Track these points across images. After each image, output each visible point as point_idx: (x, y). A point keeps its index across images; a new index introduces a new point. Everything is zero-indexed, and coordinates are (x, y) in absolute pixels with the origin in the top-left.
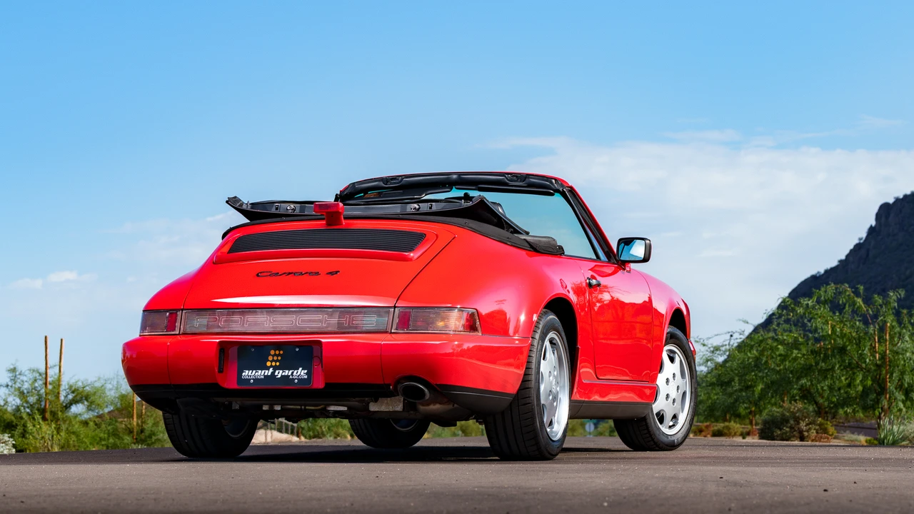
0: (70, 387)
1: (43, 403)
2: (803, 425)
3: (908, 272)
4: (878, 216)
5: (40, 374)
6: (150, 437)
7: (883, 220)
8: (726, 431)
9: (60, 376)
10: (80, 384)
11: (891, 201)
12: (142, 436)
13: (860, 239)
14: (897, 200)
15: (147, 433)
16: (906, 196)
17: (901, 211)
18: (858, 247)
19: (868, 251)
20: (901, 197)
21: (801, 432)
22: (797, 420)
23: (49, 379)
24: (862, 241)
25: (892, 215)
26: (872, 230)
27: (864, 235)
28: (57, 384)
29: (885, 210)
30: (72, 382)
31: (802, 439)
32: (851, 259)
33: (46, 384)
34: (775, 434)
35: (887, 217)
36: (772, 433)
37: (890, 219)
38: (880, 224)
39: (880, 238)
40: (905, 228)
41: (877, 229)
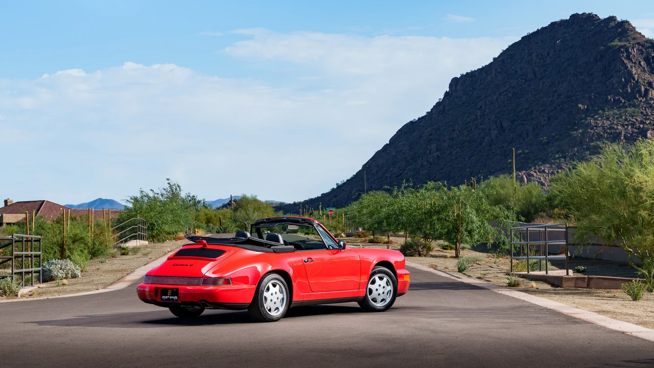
2: (420, 249)
3: (468, 120)
7: (454, 87)
11: (459, 76)
13: (440, 99)
14: (462, 76)
16: (467, 73)
17: (464, 82)
18: (438, 104)
19: (444, 106)
20: (465, 74)
21: (419, 252)
22: (417, 246)
24: (441, 101)
25: (459, 85)
26: (447, 94)
27: (442, 97)
29: (455, 82)
31: (420, 255)
32: (434, 111)
35: (456, 87)
36: (406, 252)
37: (458, 87)
38: (452, 90)
39: (452, 98)
40: (467, 93)
41: (450, 93)
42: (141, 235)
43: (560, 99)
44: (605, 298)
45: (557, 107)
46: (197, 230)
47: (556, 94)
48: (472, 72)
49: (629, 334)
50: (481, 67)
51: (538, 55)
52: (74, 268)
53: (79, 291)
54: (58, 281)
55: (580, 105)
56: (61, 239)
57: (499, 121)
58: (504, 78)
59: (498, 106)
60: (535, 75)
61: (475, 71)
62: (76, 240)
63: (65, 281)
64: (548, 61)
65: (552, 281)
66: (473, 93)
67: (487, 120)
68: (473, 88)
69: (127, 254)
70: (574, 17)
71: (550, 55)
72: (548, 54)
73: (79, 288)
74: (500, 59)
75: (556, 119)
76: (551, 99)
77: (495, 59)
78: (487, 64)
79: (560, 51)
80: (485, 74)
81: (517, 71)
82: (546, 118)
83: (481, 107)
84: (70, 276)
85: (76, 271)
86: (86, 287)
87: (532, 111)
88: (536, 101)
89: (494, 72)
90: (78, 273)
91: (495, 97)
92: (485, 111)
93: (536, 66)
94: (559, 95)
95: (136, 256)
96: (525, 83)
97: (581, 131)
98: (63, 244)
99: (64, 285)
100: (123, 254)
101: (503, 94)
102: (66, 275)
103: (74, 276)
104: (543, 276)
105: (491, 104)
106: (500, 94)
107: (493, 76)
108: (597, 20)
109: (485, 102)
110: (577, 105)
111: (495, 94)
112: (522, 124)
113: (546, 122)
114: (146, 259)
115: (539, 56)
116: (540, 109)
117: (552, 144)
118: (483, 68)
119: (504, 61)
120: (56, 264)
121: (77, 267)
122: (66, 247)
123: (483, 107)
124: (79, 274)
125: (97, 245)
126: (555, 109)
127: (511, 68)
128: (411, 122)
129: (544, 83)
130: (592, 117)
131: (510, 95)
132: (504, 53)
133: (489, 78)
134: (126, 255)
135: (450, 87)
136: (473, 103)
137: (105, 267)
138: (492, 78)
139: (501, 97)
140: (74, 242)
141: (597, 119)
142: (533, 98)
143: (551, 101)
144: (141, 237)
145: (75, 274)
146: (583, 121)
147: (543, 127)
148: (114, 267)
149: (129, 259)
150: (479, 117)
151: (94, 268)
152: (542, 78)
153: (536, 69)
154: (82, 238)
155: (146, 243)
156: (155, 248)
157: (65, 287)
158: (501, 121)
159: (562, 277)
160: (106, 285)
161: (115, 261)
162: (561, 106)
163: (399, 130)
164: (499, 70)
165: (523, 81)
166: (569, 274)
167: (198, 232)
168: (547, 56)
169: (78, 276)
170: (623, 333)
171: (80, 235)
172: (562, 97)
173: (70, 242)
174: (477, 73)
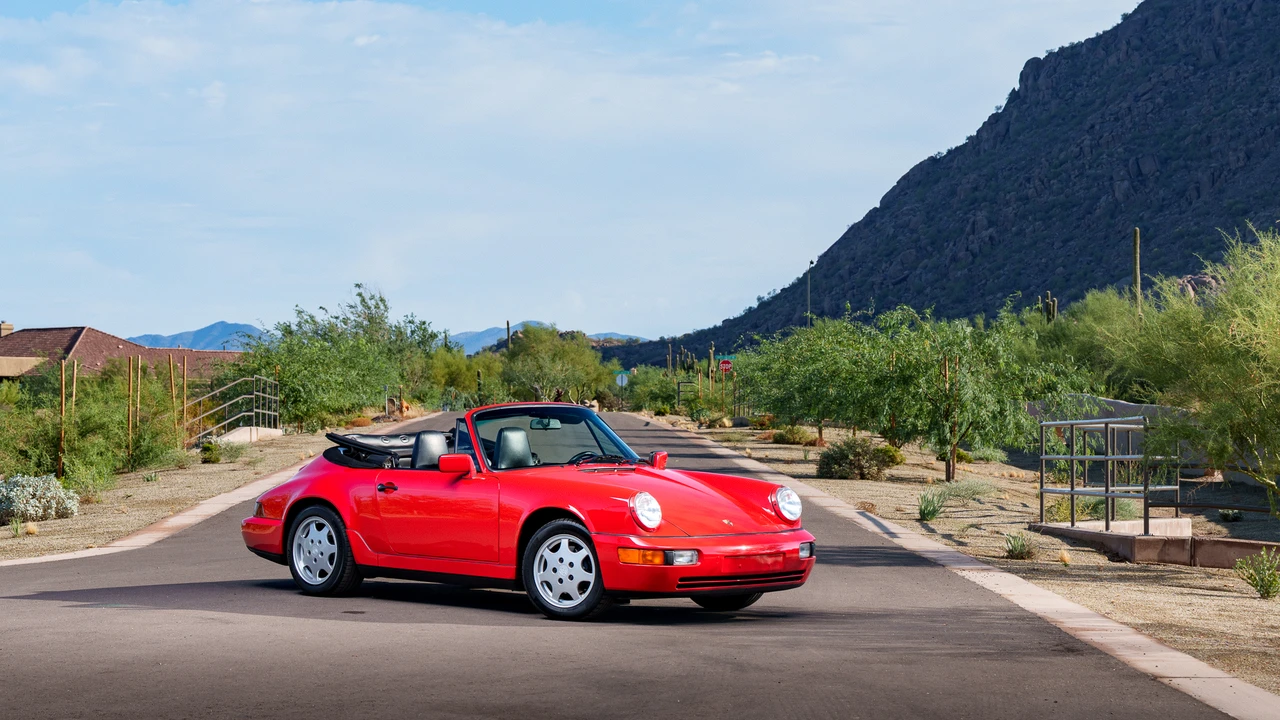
2: (863, 462)
3: (1062, 156)
4: (1023, 77)
6: (147, 453)
7: (1030, 82)
8: (789, 437)
11: (1042, 56)
13: (999, 108)
14: (1051, 54)
15: (144, 449)
16: (1062, 49)
17: (1055, 70)
18: (994, 119)
19: (1008, 124)
20: (1056, 50)
21: (861, 468)
22: (858, 455)
24: (1000, 111)
25: (1042, 75)
26: (1014, 95)
27: (1003, 103)
29: (1033, 68)
31: (863, 477)
32: (985, 135)
35: (1036, 79)
37: (1041, 81)
38: (1026, 86)
39: (1025, 106)
40: (1060, 95)
41: (1021, 93)
42: (264, 414)
43: (1275, 112)
44: (1200, 591)
45: (1268, 129)
46: (405, 404)
47: (1265, 99)
48: (1073, 47)
49: (1166, 681)
50: (1093, 36)
51: (1225, 10)
52: (62, 495)
53: (51, 549)
54: (15, 525)
56: (54, 425)
57: (1134, 158)
58: (1147, 60)
59: (1130, 126)
60: (1218, 55)
61: (1080, 45)
62: (86, 429)
63: (32, 526)
64: (1250, 23)
65: (1114, 546)
66: (1074, 95)
67: (1105, 156)
68: (1075, 83)
69: (215, 461)
71: (1255, 9)
72: (1250, 7)
73: (55, 543)
74: (1139, 16)
75: (1265, 157)
76: (1253, 110)
77: (1126, 17)
78: (1109, 28)
80: (1103, 52)
81: (1176, 45)
82: (1242, 155)
83: (1093, 127)
84: (53, 513)
85: (67, 502)
86: (71, 542)
87: (1209, 138)
88: (1219, 115)
89: (1124, 47)
90: (73, 505)
91: (1125, 105)
92: (1101, 137)
93: (1220, 35)
94: (1272, 102)
95: (232, 466)
96: (1195, 73)
98: (60, 439)
99: (28, 534)
100: (205, 461)
101: (1145, 97)
102: (45, 511)
103: (63, 514)
104: (1099, 535)
105: (1117, 119)
106: (1137, 98)
107: (1122, 55)
109: (1103, 115)
111: (1125, 97)
112: (1186, 167)
113: (1241, 164)
114: (249, 473)
115: (1229, 11)
116: (1229, 133)
117: (1256, 213)
118: (1099, 37)
119: (1146, 22)
120: (24, 486)
121: (72, 494)
122: (64, 444)
123: (1097, 127)
124: (75, 509)
125: (147, 440)
126: (1262, 135)
127: (1164, 37)
128: (932, 160)
129: (1238, 73)
131: (1159, 100)
133: (1112, 60)
134: (213, 462)
135: (1021, 80)
136: (1074, 117)
137: (150, 492)
138: (1119, 60)
139: (1140, 104)
140: (83, 435)
142: (1212, 108)
143: (1255, 114)
144: (264, 419)
145: (66, 508)
147: (1234, 174)
148: (165, 494)
149: (211, 474)
150: (1087, 150)
151: (121, 493)
152: (1235, 63)
153: (1221, 41)
154: (102, 426)
155: (277, 433)
156: (284, 448)
157: (28, 540)
158: (1137, 159)
159: (1134, 537)
160: (115, 536)
161: (179, 478)
162: (1276, 128)
163: (904, 178)
164: (1135, 42)
165: (1191, 68)
166: (1150, 532)
167: (407, 408)
168: (1246, 13)
169: (72, 514)
170: (1155, 678)
171: (97, 418)
173: (74, 433)
174: (1084, 49)
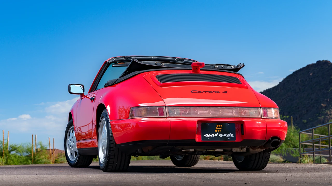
0: (11, 146)
1: (2, 151)
5: (1, 142)
8: (214, 158)
9: (8, 142)
10: (14, 145)
11: (262, 91)
12: (35, 161)
20: (265, 90)
23: (4, 144)
28: (7, 145)
30: (11, 144)
33: (3, 145)
34: (228, 159)
36: (227, 159)
43: (312, 102)
45: (311, 105)
47: (310, 99)
55: (322, 104)
58: (285, 92)
60: (300, 90)
64: (306, 83)
70: (319, 62)
72: (306, 80)
74: (283, 83)
75: (310, 111)
76: (308, 101)
77: (280, 83)
78: (276, 85)
79: (312, 78)
80: (275, 90)
81: (291, 88)
82: (306, 111)
87: (298, 107)
88: (300, 103)
89: (280, 89)
91: (280, 101)
97: (323, 117)
106: (283, 99)
108: (330, 63)
110: (321, 104)
113: (306, 113)
115: (302, 81)
116: (303, 106)
117: (309, 123)
118: (274, 87)
119: (285, 84)
127: (288, 87)
129: (304, 94)
130: (329, 110)
131: (288, 100)
132: (284, 80)
133: (277, 92)
138: (279, 92)
141: (331, 111)
142: (299, 101)
146: (324, 112)
147: (304, 115)
152: (303, 92)
153: (300, 87)
162: (313, 105)
164: (282, 88)
165: (294, 93)
172: (313, 100)
174: (271, 90)
